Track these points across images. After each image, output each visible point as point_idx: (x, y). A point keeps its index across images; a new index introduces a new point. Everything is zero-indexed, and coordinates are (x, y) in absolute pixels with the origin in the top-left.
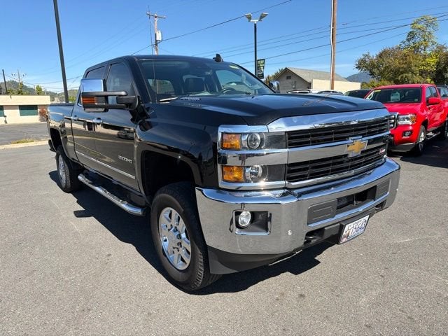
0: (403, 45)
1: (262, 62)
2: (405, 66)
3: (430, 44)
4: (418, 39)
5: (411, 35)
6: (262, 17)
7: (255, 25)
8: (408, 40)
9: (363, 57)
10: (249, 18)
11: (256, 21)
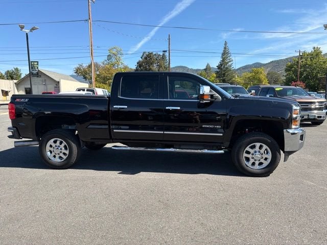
0: (106, 62)
1: (35, 63)
2: (110, 75)
3: (120, 64)
4: (114, 60)
5: (109, 57)
6: (33, 29)
7: (27, 34)
8: (108, 60)
9: (78, 66)
10: (22, 28)
11: (27, 31)
